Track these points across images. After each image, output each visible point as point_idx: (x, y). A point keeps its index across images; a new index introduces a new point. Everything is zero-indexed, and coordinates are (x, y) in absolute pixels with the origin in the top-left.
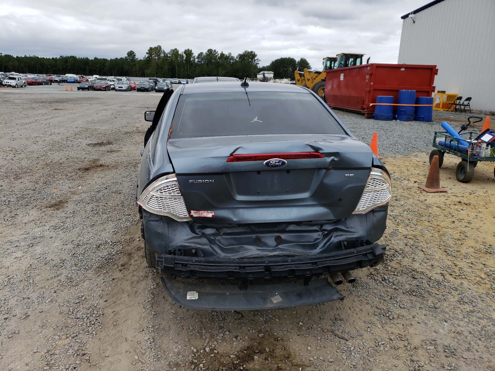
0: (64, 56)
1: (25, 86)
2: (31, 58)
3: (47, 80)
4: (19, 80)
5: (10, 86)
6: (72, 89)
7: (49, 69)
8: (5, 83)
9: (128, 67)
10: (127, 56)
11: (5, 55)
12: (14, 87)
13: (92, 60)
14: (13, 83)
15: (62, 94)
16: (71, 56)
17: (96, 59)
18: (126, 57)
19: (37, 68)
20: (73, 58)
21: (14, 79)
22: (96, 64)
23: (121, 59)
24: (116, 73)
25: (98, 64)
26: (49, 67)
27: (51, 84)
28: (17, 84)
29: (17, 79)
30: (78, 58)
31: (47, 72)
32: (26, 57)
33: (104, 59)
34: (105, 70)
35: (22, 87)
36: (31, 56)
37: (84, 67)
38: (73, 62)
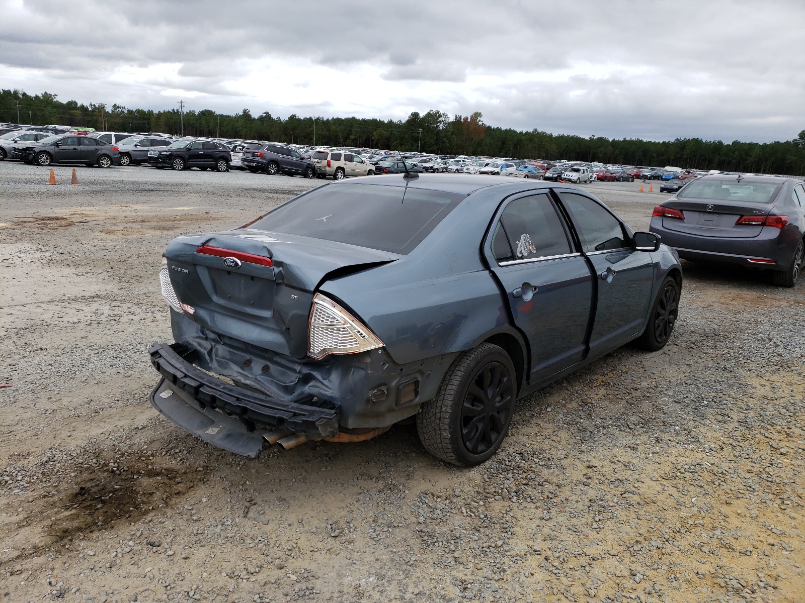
0: (683, 139)
1: (591, 182)
2: (631, 142)
3: (628, 174)
4: (584, 173)
5: (570, 180)
6: (651, 189)
7: (653, 158)
8: (565, 177)
9: (793, 158)
10: (797, 137)
11: (598, 138)
12: (574, 182)
13: (728, 145)
14: (574, 176)
15: (620, 195)
16: (693, 139)
17: (736, 143)
18: (796, 140)
19: (637, 158)
20: (697, 142)
21: (578, 171)
22: (734, 152)
23: (787, 143)
24: (768, 167)
25: (736, 152)
26: (655, 155)
27: (633, 181)
28: (579, 179)
29: (582, 171)
30: (704, 142)
31: (639, 163)
32: (625, 141)
33: (750, 144)
34: (747, 162)
35: (585, 182)
36: (633, 139)
37: (711, 157)
38: (694, 148)
